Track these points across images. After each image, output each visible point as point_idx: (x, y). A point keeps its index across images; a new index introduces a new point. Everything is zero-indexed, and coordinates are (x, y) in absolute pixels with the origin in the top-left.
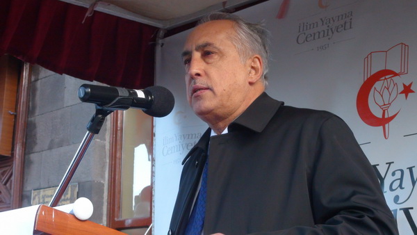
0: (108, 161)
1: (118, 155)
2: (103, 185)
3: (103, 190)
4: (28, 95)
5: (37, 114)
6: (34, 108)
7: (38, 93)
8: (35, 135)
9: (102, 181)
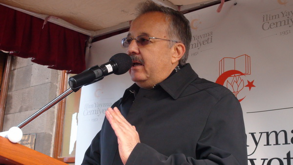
0: (55, 121)
1: (62, 118)
2: (52, 136)
3: (51, 138)
4: (9, 78)
5: (13, 90)
6: (12, 86)
7: (15, 77)
8: (11, 103)
9: (51, 133)
